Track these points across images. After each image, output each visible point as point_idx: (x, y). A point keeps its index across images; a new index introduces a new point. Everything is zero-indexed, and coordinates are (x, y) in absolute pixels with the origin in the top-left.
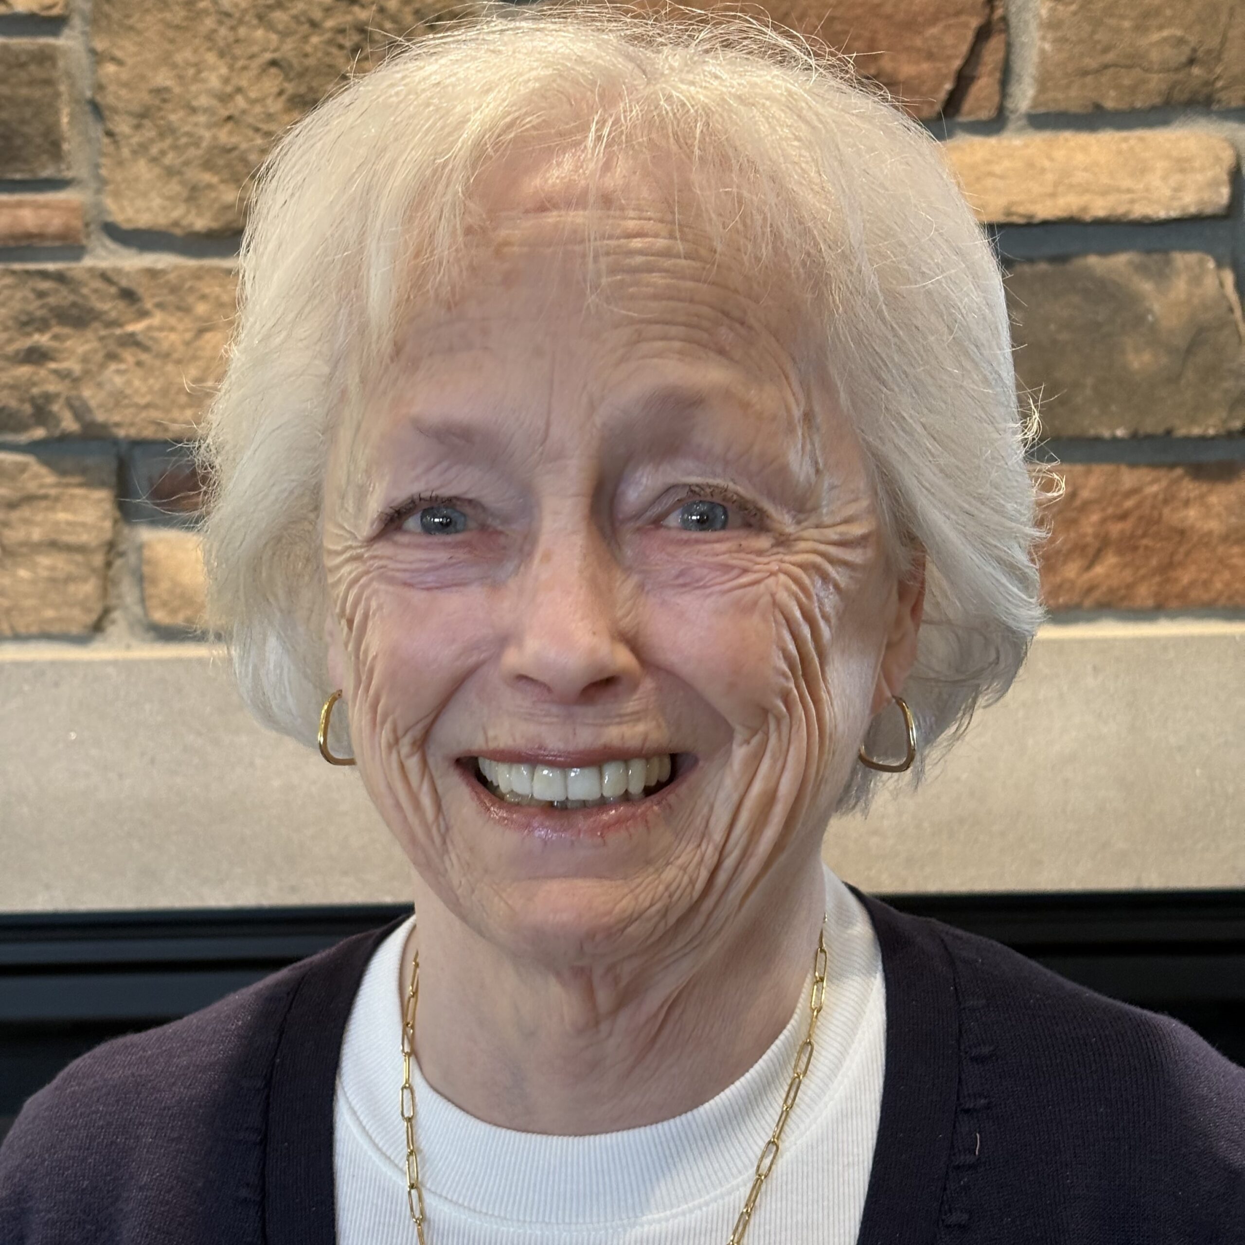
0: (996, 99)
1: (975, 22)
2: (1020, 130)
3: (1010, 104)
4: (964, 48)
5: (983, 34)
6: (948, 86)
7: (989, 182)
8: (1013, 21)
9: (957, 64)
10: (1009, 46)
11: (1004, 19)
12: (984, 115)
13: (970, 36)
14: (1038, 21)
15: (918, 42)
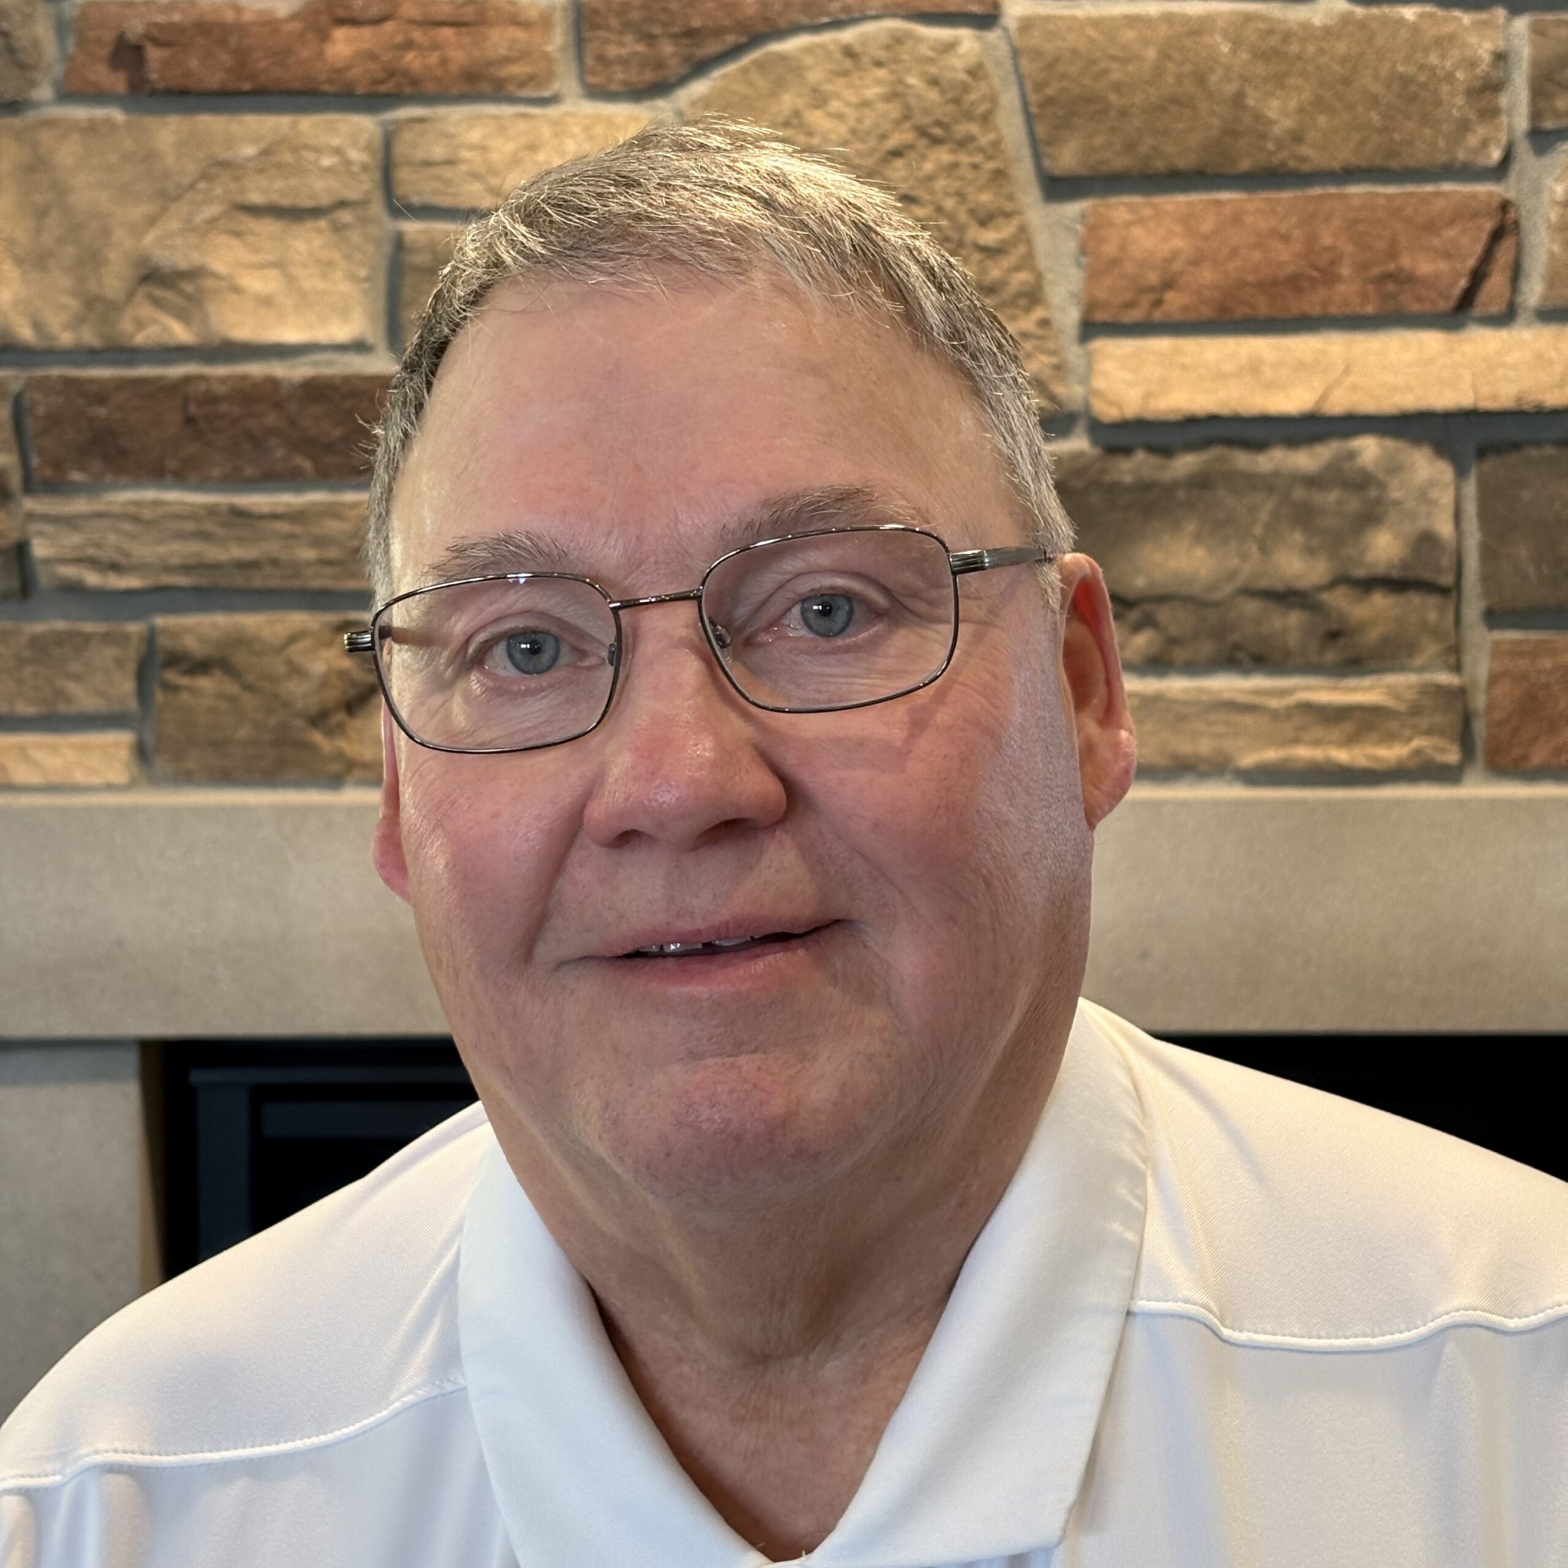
0: (1507, 294)
1: (1489, 225)
2: (1528, 325)
3: (1520, 299)
4: (1479, 249)
5: (1497, 236)
6: (1463, 283)
7: (1500, 372)
8: (1524, 223)
9: (1471, 263)
10: (1519, 248)
11: (1516, 224)
12: (1496, 309)
13: (1484, 237)
14: (1547, 225)
15: (1436, 242)
